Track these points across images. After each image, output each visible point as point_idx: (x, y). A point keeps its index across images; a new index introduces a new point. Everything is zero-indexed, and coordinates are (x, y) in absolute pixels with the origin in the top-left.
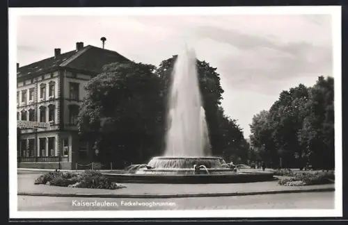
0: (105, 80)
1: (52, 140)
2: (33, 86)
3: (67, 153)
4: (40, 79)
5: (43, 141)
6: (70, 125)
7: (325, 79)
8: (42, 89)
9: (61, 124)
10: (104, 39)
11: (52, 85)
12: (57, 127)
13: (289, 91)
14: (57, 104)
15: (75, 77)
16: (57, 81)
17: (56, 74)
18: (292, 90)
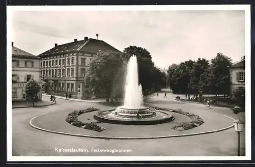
0: (98, 61)
1: (72, 85)
2: (64, 58)
3: (79, 91)
4: (67, 55)
5: (68, 84)
6: (81, 78)
7: (201, 59)
8: (68, 60)
9: (77, 78)
10: (97, 35)
11: (73, 59)
12: (75, 79)
13: (184, 62)
14: (75, 68)
15: (83, 55)
16: (75, 57)
17: (75, 54)
18: (186, 62)
